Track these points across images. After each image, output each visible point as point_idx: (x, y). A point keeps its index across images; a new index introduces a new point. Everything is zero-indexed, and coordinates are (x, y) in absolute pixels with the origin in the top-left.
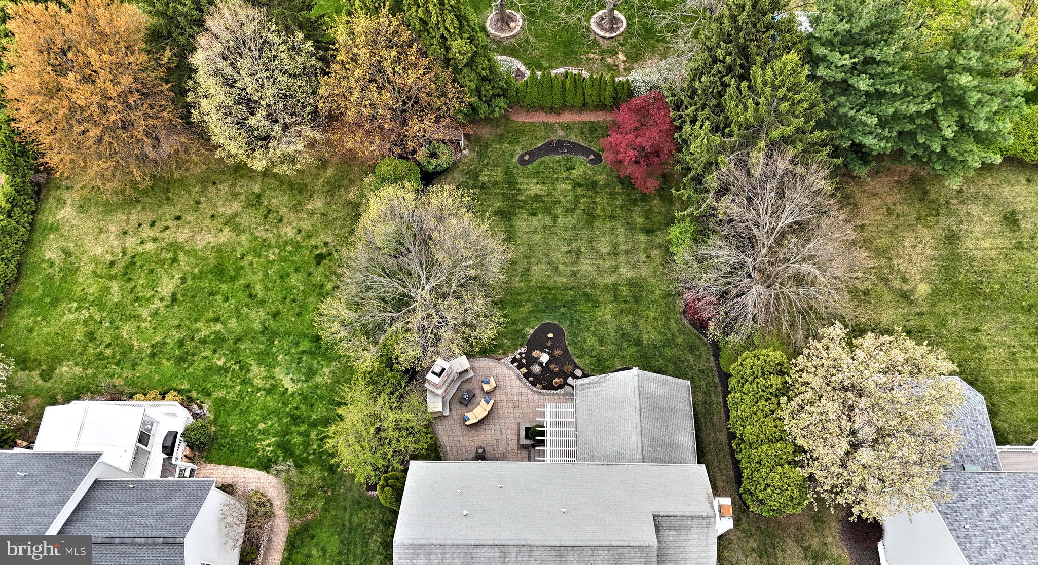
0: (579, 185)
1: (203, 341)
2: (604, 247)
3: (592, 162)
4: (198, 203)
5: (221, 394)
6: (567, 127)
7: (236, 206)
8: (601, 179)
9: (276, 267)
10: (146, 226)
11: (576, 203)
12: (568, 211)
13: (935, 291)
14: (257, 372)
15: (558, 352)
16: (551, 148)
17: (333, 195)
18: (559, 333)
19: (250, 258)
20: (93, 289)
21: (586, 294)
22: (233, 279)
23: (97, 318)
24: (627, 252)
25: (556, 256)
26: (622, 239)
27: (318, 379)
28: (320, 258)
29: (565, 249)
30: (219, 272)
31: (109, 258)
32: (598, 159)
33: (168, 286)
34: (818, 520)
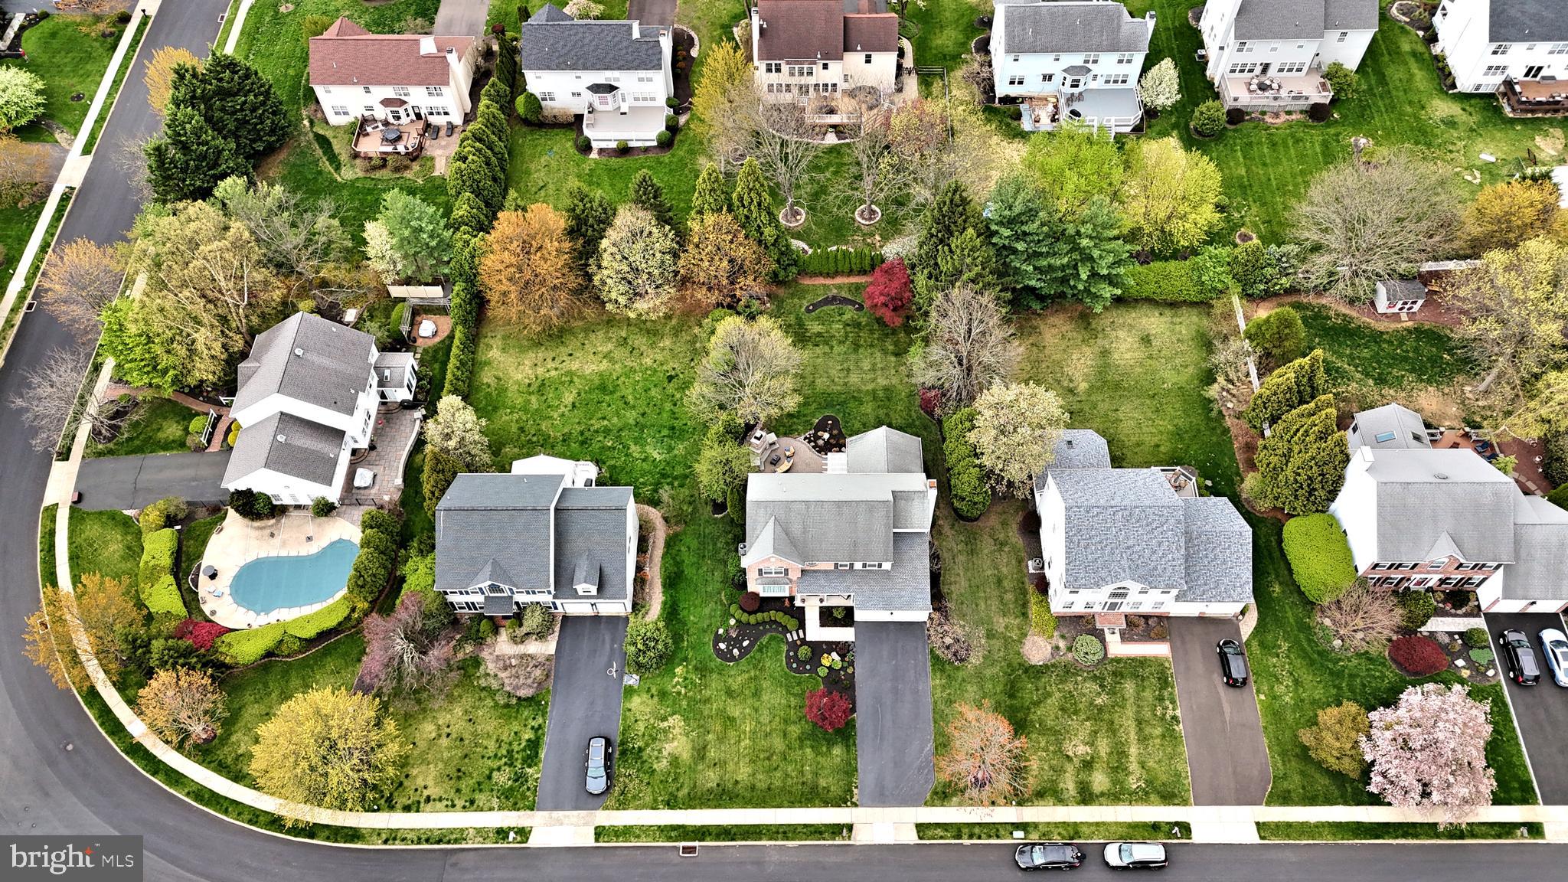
0: (848, 325)
1: (597, 431)
2: (866, 365)
3: (857, 309)
4: (583, 344)
5: (612, 462)
6: (839, 287)
7: (610, 346)
8: (864, 320)
9: (641, 384)
10: (549, 360)
11: (846, 337)
12: (841, 342)
13: (1092, 387)
14: (635, 450)
15: (835, 432)
16: (827, 301)
17: (677, 336)
18: (835, 421)
19: (622, 379)
20: (519, 401)
21: (854, 397)
22: (612, 393)
23: (524, 418)
24: (882, 369)
25: (833, 372)
26: (878, 360)
27: (676, 452)
28: (670, 379)
29: (839, 368)
30: (603, 388)
31: (527, 381)
32: (861, 307)
33: (569, 398)
34: (1004, 524)
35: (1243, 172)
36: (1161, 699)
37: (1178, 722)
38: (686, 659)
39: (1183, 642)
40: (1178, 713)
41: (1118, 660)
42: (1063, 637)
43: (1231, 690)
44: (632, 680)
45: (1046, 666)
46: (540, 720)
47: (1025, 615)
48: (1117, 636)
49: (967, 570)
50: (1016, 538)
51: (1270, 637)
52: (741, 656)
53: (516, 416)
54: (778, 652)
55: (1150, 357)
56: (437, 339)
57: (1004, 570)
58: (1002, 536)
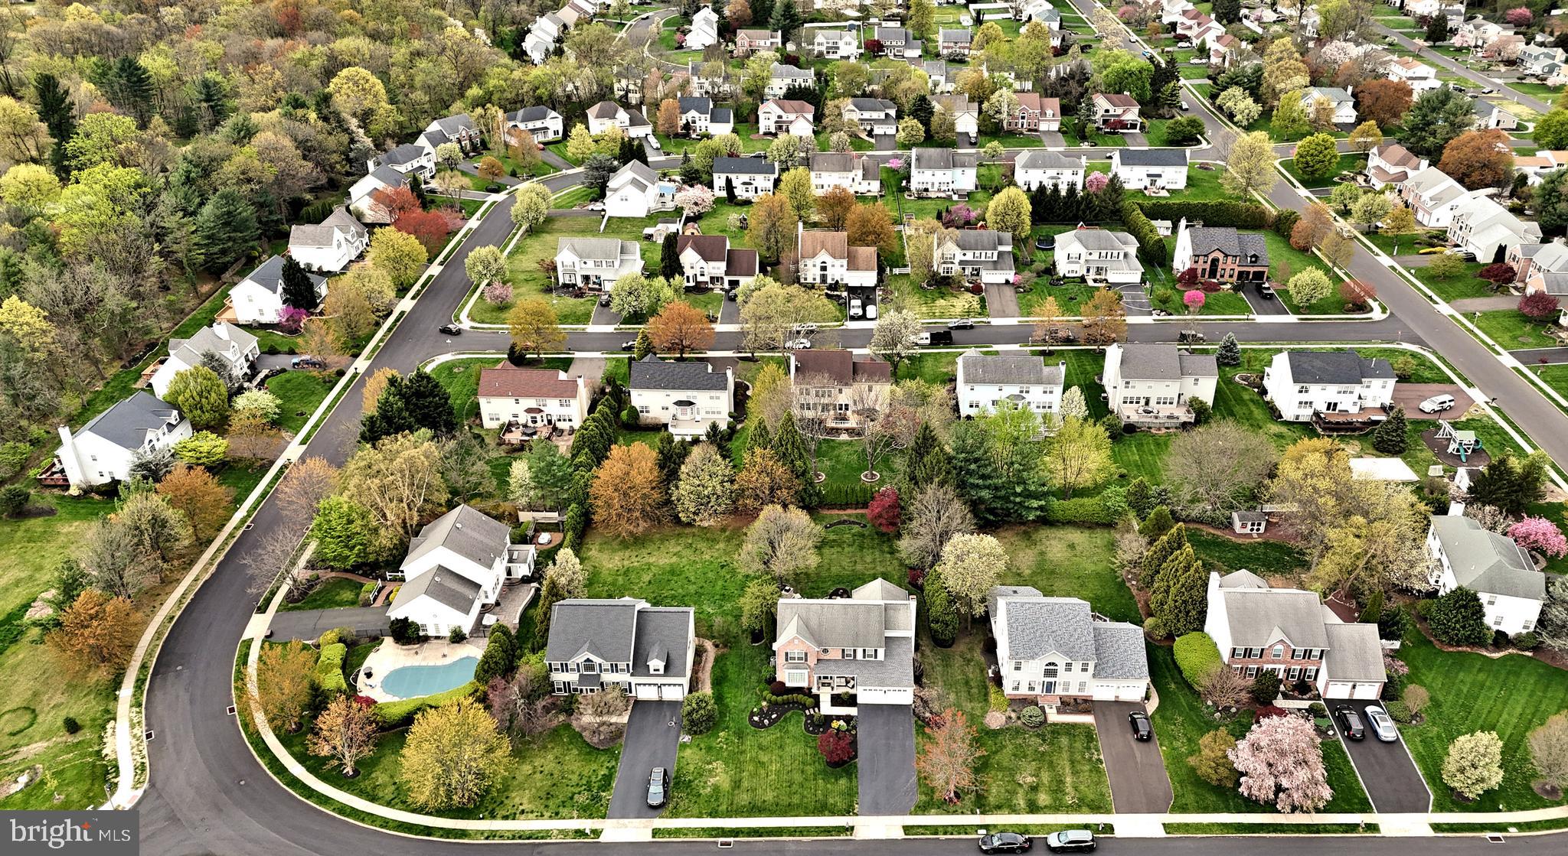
0: (856, 536)
2: (868, 559)
3: (862, 528)
4: (659, 548)
6: (849, 515)
7: (679, 548)
8: (867, 533)
9: (701, 570)
10: (633, 557)
11: (854, 541)
12: (850, 546)
13: (1034, 572)
16: (839, 523)
18: (845, 590)
19: (687, 568)
20: (610, 579)
21: (859, 578)
22: (679, 575)
24: (879, 562)
25: (844, 563)
28: (723, 567)
30: (672, 572)
32: (864, 527)
33: (646, 578)
34: (971, 650)
35: (1137, 458)
36: (1088, 748)
37: (1102, 763)
38: (727, 728)
39: (1104, 715)
40: (1102, 757)
41: (1055, 724)
42: (1014, 711)
43: (1141, 744)
44: (687, 738)
45: (1001, 729)
46: (614, 763)
47: (986, 700)
48: (1054, 710)
49: (943, 675)
50: (979, 656)
51: (1168, 714)
52: (770, 724)
53: (606, 588)
54: (798, 722)
55: (1076, 556)
56: (551, 545)
57: (971, 676)
58: (969, 656)
